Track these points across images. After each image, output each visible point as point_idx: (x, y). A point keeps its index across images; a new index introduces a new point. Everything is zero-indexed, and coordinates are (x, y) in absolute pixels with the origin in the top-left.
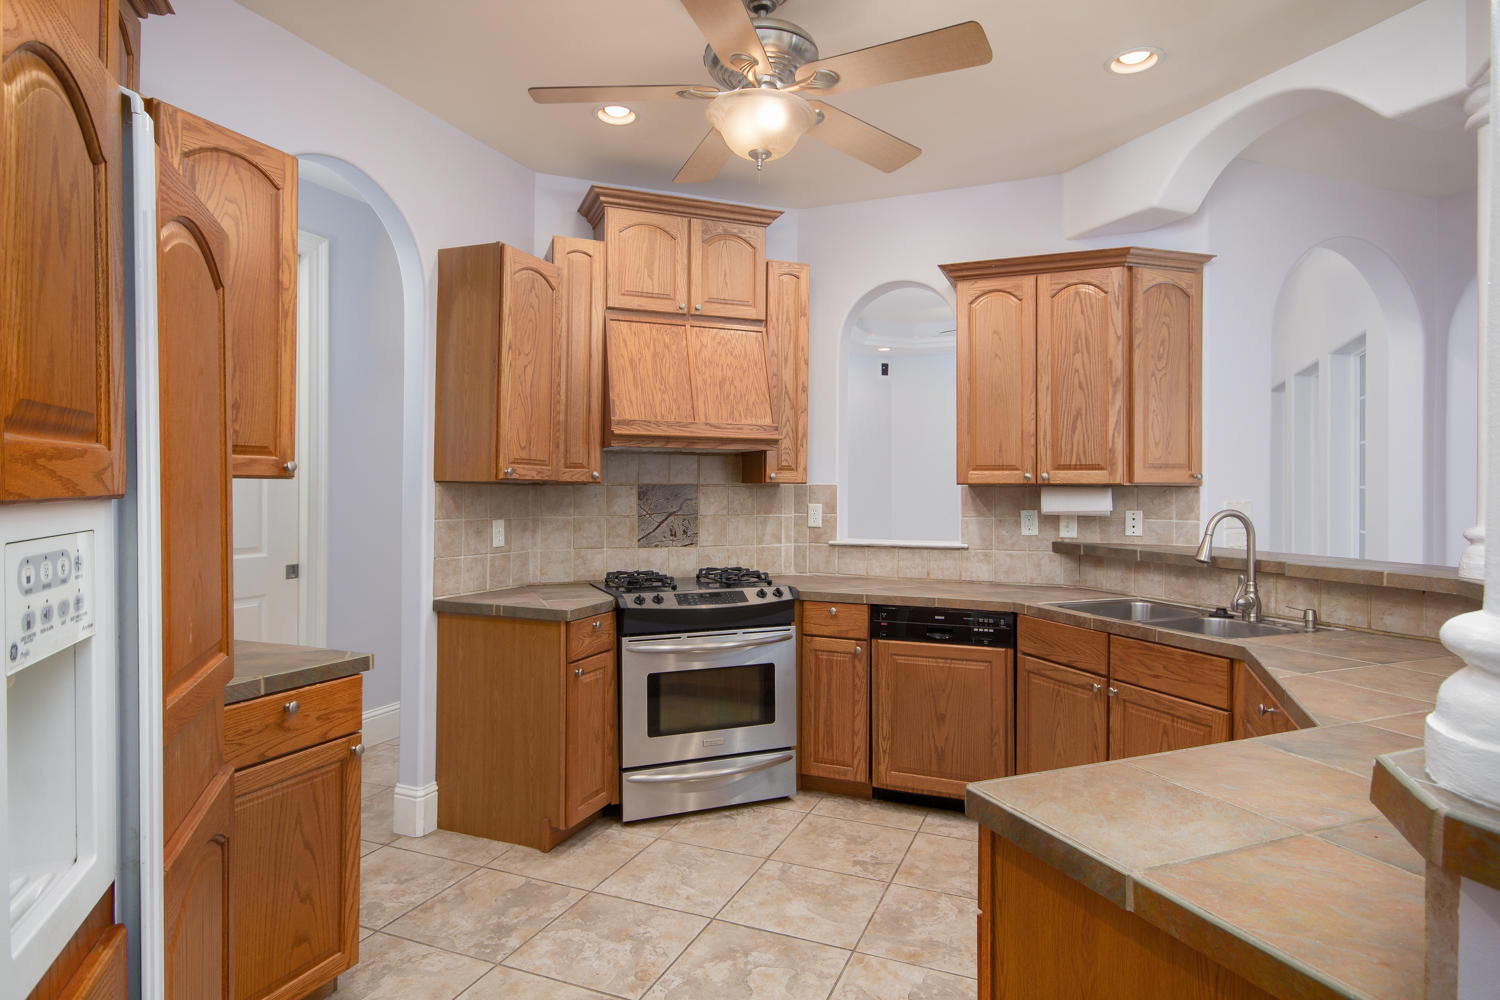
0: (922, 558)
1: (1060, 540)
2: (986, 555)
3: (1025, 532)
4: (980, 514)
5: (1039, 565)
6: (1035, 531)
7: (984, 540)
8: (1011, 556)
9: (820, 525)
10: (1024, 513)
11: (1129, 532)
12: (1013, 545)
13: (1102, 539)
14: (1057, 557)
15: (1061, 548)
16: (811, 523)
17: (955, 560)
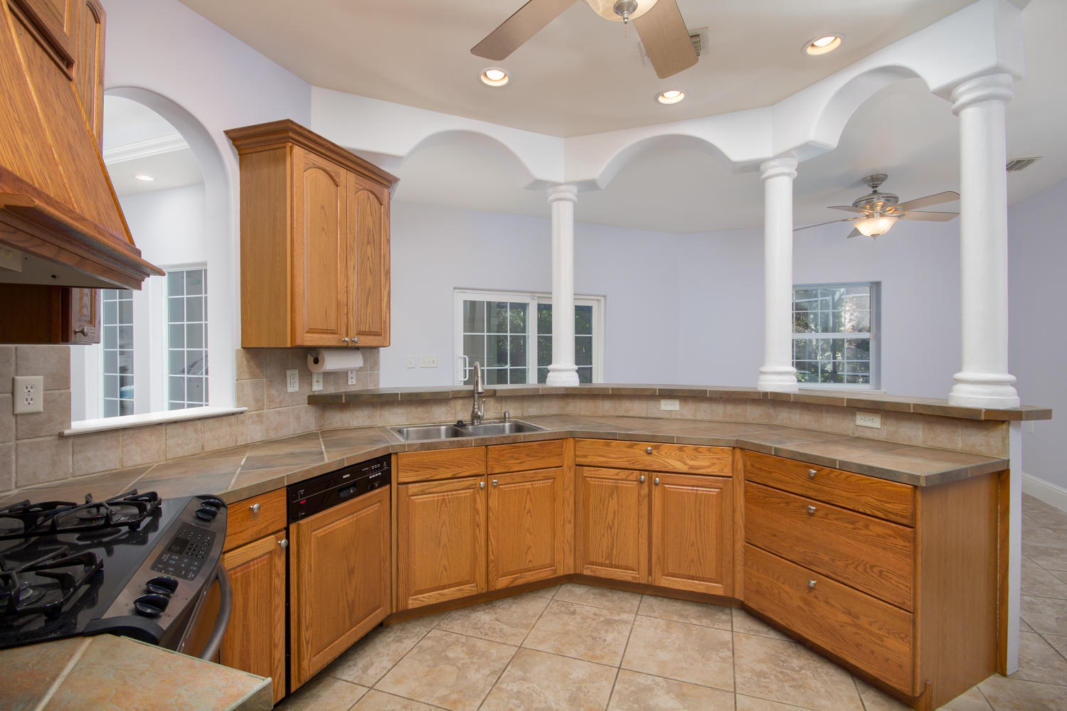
0: (196, 431)
1: (312, 394)
2: (259, 416)
3: (290, 390)
4: (253, 376)
5: (298, 418)
6: (296, 388)
7: (257, 401)
8: (279, 413)
9: (42, 410)
10: (289, 373)
11: (350, 383)
12: (280, 403)
13: (335, 390)
14: (312, 409)
15: (314, 400)
16: (21, 407)
17: (230, 426)
